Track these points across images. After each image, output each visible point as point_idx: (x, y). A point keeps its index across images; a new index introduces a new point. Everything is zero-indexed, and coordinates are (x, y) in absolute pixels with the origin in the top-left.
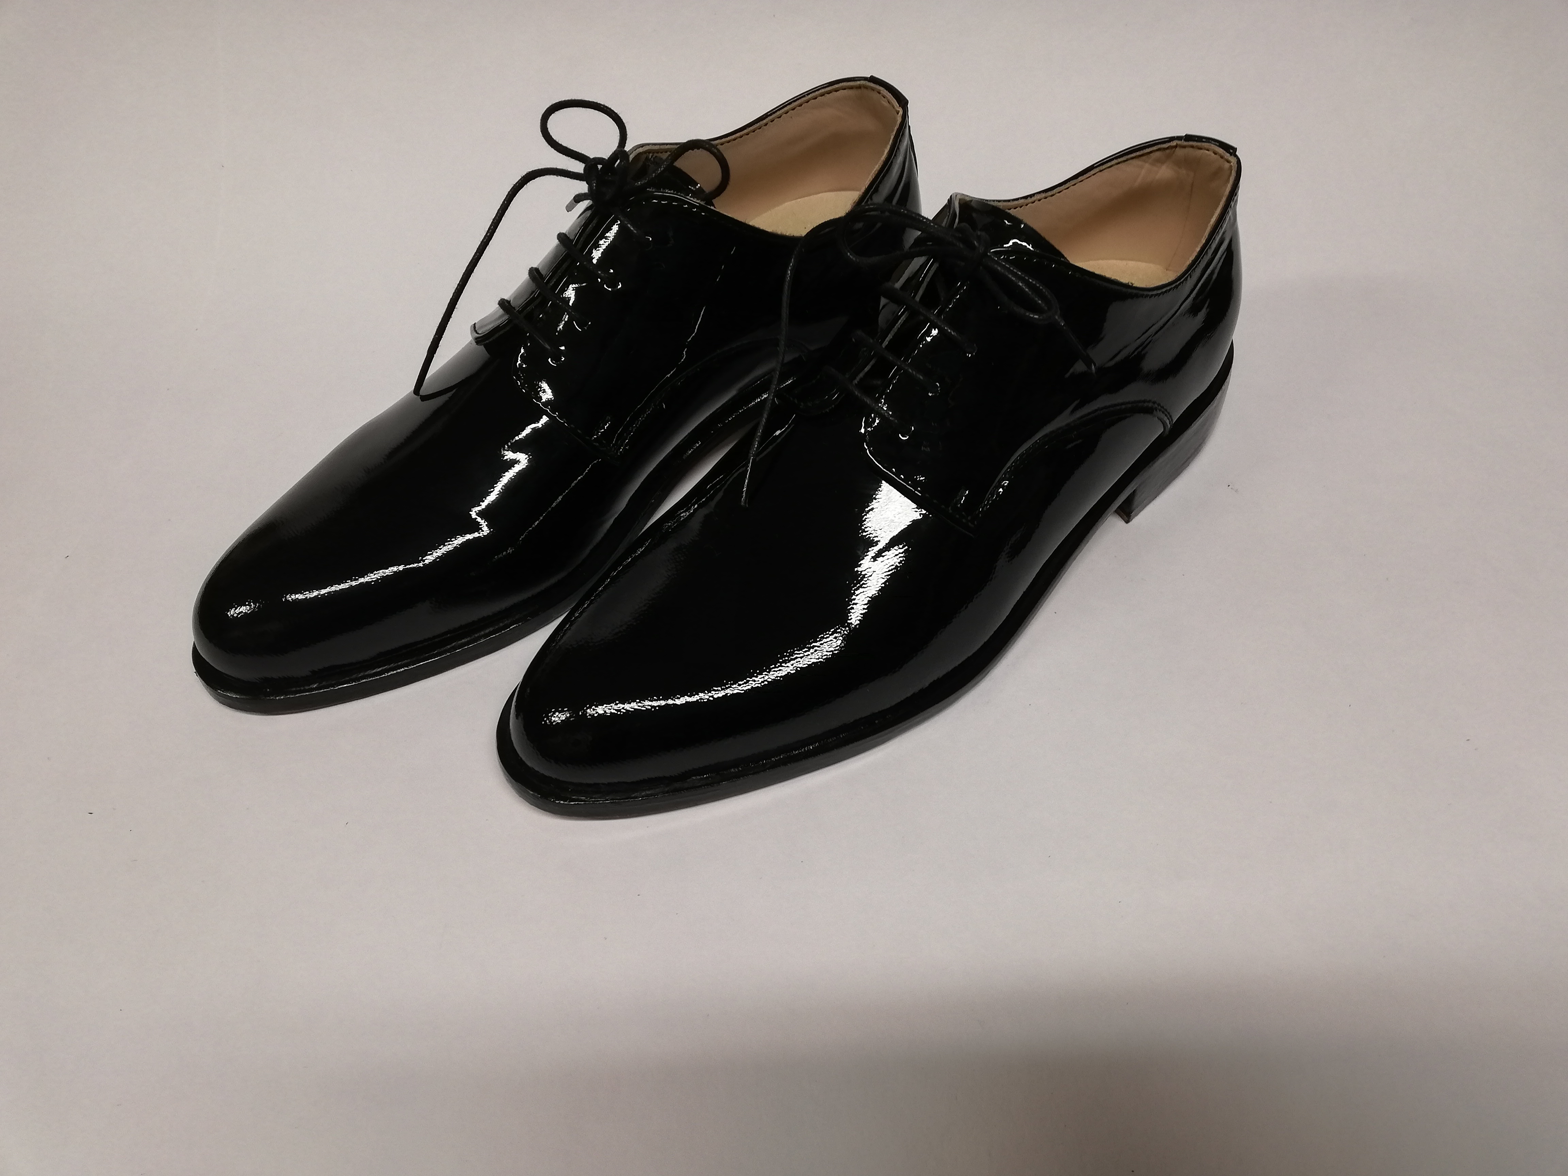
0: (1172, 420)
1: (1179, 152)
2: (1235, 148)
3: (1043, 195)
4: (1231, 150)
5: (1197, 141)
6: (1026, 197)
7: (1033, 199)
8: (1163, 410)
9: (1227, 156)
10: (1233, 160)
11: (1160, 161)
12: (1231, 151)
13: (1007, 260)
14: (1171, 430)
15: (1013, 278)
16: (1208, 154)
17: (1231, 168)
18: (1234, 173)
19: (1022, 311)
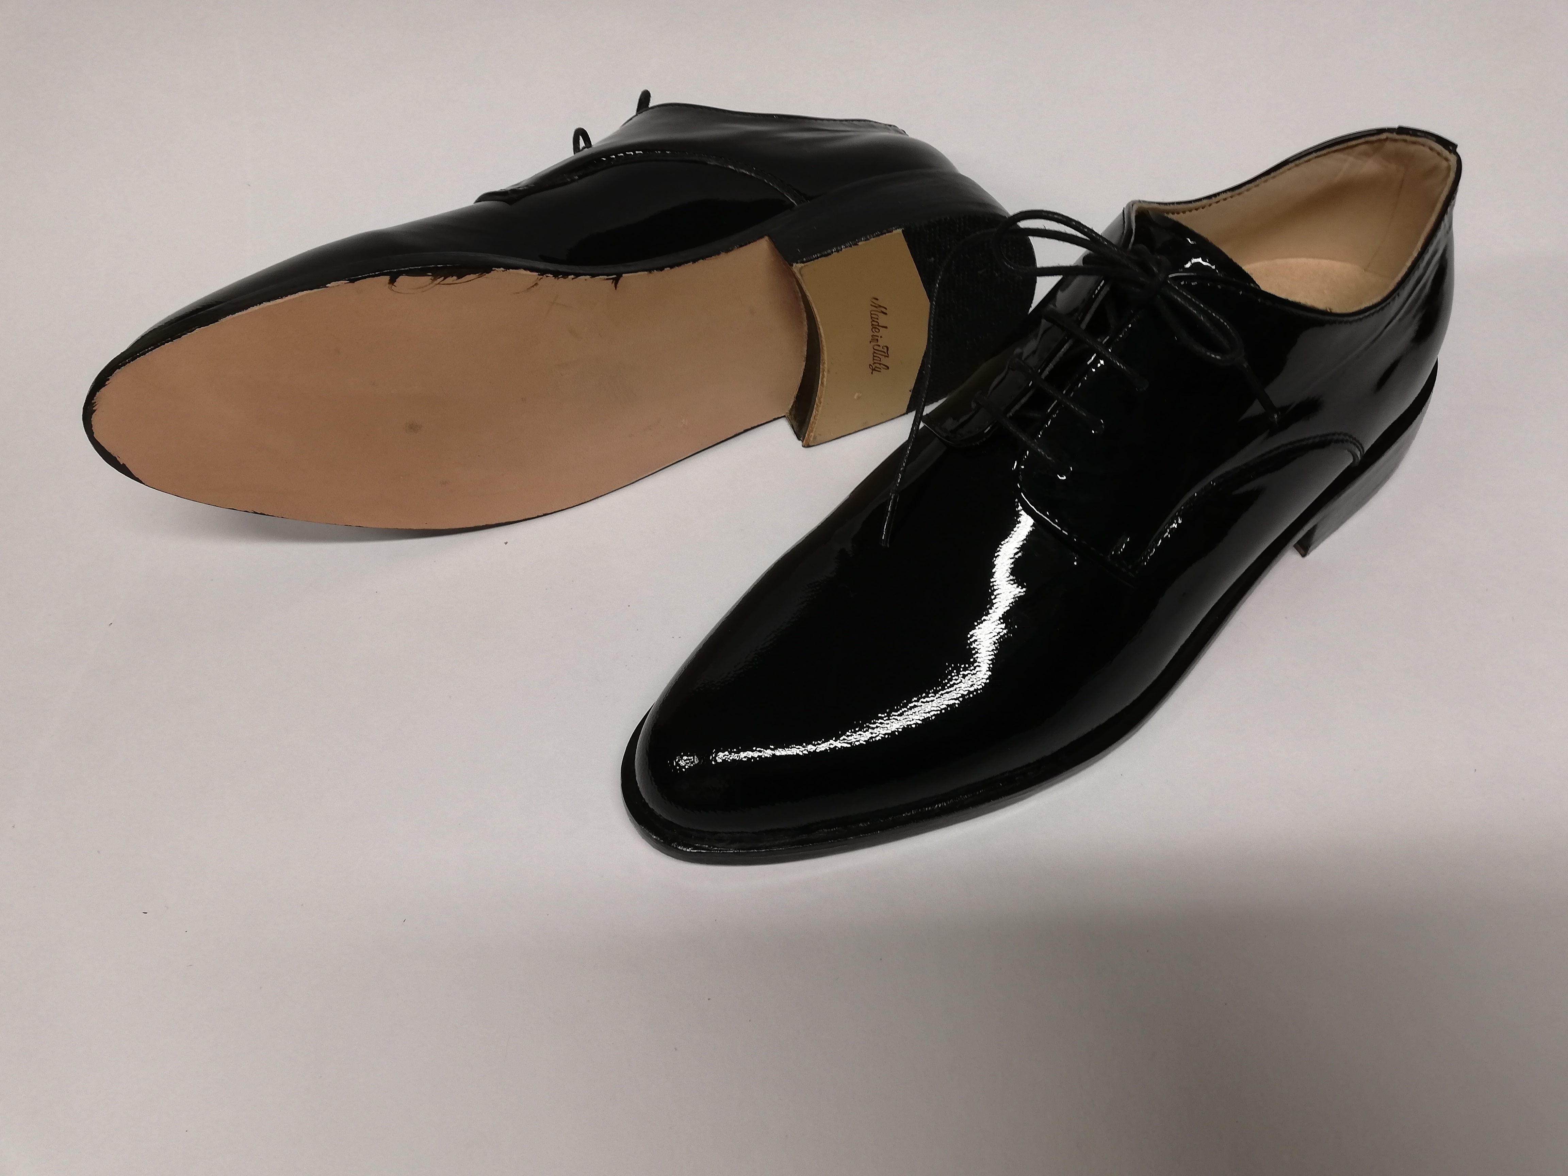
0: (1363, 451)
1: (1390, 146)
2: (1454, 144)
3: (1229, 194)
4: (1450, 146)
5: (1411, 135)
6: (1209, 197)
7: (1218, 198)
8: (1354, 441)
9: (1446, 153)
10: (1453, 158)
11: (1366, 154)
12: (1451, 148)
13: (1188, 287)
14: (1361, 462)
15: (1194, 311)
16: (1423, 150)
17: (1449, 168)
18: (1452, 175)
19: (1203, 350)
